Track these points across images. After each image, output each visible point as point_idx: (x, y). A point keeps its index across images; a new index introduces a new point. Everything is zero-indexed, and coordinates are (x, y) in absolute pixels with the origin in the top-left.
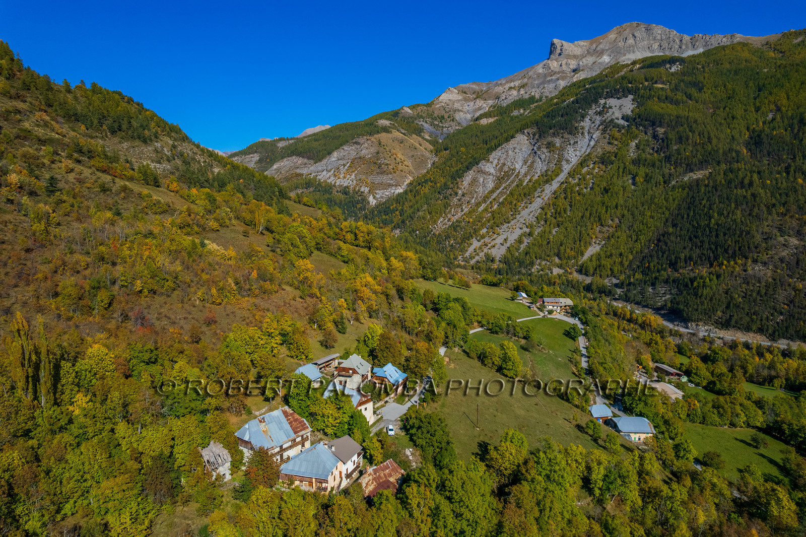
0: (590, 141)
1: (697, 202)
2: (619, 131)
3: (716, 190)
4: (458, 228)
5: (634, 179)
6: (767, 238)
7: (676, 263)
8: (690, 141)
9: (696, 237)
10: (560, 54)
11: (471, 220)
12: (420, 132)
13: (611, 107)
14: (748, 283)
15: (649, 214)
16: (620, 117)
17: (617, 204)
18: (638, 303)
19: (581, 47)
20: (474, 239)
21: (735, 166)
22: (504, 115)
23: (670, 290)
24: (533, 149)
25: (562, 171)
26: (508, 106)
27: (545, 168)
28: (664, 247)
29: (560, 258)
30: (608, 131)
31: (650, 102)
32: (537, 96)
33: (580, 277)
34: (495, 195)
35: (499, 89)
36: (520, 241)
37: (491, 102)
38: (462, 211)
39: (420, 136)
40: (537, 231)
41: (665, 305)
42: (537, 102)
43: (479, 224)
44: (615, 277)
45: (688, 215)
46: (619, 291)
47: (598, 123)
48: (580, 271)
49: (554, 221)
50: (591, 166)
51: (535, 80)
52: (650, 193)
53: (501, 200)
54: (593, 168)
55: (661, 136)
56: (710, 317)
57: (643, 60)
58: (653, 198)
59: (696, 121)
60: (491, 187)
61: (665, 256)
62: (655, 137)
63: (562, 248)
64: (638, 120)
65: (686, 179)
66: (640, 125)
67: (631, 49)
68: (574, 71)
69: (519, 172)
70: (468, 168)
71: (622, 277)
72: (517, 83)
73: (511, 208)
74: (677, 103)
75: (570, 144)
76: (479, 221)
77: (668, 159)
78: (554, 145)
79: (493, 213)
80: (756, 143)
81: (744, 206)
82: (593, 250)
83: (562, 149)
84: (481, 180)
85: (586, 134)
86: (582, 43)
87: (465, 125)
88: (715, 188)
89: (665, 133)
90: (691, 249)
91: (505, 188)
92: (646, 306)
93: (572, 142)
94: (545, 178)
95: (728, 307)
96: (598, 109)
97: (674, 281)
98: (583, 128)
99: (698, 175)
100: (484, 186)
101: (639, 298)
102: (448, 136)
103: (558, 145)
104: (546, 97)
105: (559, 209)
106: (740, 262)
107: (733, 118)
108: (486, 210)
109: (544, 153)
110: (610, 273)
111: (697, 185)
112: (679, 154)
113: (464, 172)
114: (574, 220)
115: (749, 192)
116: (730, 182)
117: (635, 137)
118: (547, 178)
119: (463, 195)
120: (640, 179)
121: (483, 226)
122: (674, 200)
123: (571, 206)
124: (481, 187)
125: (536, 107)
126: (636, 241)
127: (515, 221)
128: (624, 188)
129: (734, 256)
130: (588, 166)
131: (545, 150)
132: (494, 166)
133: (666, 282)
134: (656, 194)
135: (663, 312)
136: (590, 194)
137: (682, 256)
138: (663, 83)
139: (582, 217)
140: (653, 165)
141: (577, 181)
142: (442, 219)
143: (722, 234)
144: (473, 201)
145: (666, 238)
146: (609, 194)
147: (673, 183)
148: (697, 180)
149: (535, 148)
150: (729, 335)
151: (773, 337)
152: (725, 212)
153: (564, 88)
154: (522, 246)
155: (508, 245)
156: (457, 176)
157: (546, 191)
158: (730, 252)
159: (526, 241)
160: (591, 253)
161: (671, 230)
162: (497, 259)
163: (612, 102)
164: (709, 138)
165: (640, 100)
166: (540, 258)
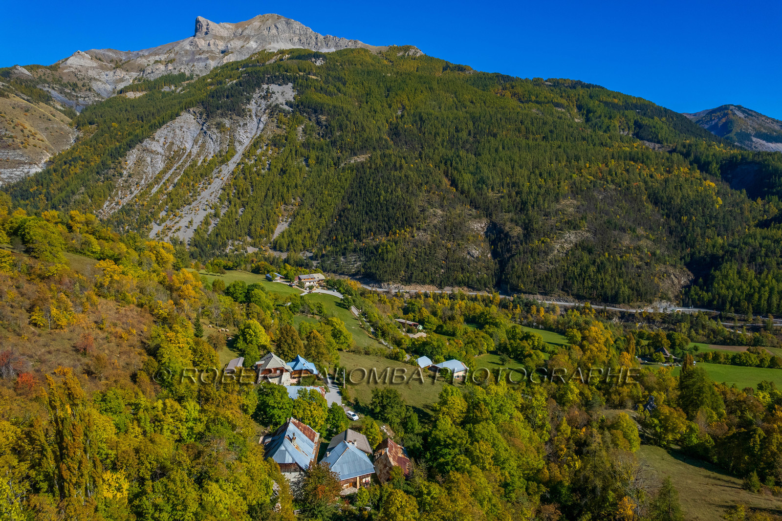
0: (259, 123)
1: (365, 182)
2: (285, 116)
3: (378, 172)
4: (132, 212)
5: (306, 160)
6: (423, 211)
7: (359, 234)
8: (349, 129)
9: (371, 211)
10: (206, 33)
11: (145, 203)
12: (48, 100)
13: (274, 93)
14: (417, 247)
15: (326, 193)
16: (284, 103)
17: (296, 184)
18: (334, 272)
19: (228, 29)
20: (153, 223)
21: (387, 152)
22: (154, 91)
23: (359, 258)
24: (202, 129)
25: (236, 152)
26: (156, 81)
27: (218, 148)
28: (346, 221)
29: (251, 237)
30: (275, 116)
31: (308, 91)
32: (187, 74)
33: (275, 254)
34: (168, 176)
35: (143, 61)
36: (207, 223)
37: (134, 74)
38: (131, 193)
39: (50, 105)
40: (222, 212)
41: (359, 271)
42: (188, 79)
43: (156, 207)
44: (307, 251)
45: (360, 193)
46: (315, 263)
47: (263, 107)
48: (274, 248)
49: (238, 201)
50: (265, 148)
51: (183, 56)
52: (324, 174)
53: (176, 181)
54: (267, 150)
55: (324, 123)
56: (397, 277)
57: (291, 51)
58: (328, 178)
59: (349, 112)
60: (161, 167)
61: (349, 229)
62: (318, 123)
63: (253, 227)
64: (300, 107)
65: (352, 162)
66: (304, 111)
67: (275, 39)
68: (223, 52)
69: (190, 152)
70: (130, 146)
71: (315, 250)
72: (163, 57)
73: (189, 189)
74: (330, 94)
75: (240, 126)
76: (155, 204)
77: (333, 143)
78: (224, 126)
79: (169, 195)
80: (395, 134)
81: (402, 185)
82: (281, 227)
83: (232, 130)
84: (149, 159)
85: (254, 117)
86: (227, 25)
87: (105, 95)
88: (376, 169)
89: (327, 120)
90: (369, 222)
91: (178, 168)
92: (342, 274)
93: (242, 124)
94: (220, 159)
95: (407, 267)
96: (262, 94)
97: (360, 250)
98: (250, 111)
99: (361, 158)
100: (153, 166)
101: (334, 267)
102: (87, 108)
103: (227, 126)
104: (197, 75)
105: (241, 190)
106: (408, 230)
107: (375, 112)
108: (160, 191)
109: (215, 133)
110: (302, 247)
111: (363, 167)
112: (342, 140)
113: (126, 150)
114: (259, 200)
115: (403, 173)
116: (386, 165)
117: (301, 123)
118: (223, 159)
119: (130, 176)
120: (312, 161)
121: (161, 208)
122: (346, 180)
123: (252, 187)
124: (149, 167)
125: (188, 85)
126: (320, 217)
127: (196, 202)
128: (300, 170)
129: (403, 226)
130: (261, 148)
131: (215, 131)
132: (162, 145)
133: (355, 251)
134: (330, 175)
135: (358, 277)
136: (269, 175)
137: (364, 228)
138: (314, 75)
139: (266, 196)
140: (322, 149)
141: (253, 162)
142: (107, 203)
143: (391, 208)
144: (143, 182)
145: (346, 213)
146: (287, 175)
147: (342, 165)
148: (362, 163)
149: (204, 128)
150: (413, 289)
151: (440, 287)
152: (389, 190)
153: (216, 68)
154: (209, 227)
155: (195, 226)
156: (119, 154)
157: (224, 172)
158: (400, 222)
159: (213, 222)
160: (281, 230)
161: (349, 206)
162: (186, 242)
163: (274, 87)
164: (363, 127)
165: (300, 88)
166: (232, 238)
